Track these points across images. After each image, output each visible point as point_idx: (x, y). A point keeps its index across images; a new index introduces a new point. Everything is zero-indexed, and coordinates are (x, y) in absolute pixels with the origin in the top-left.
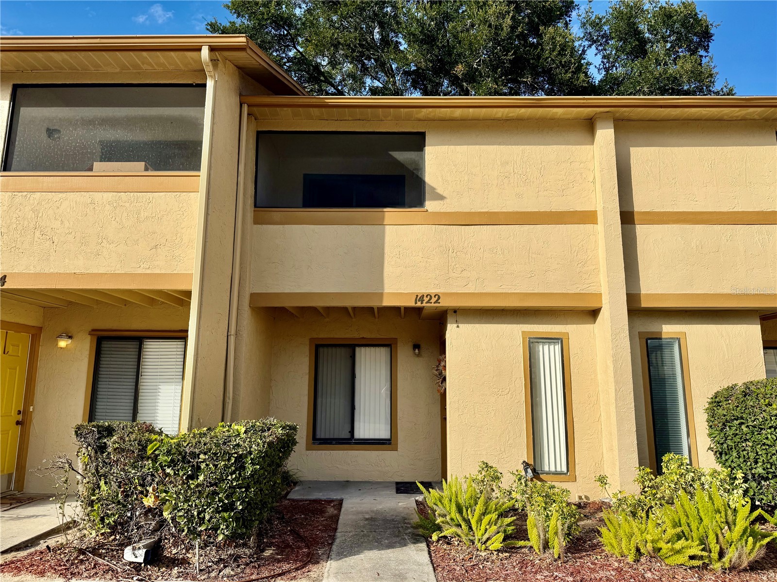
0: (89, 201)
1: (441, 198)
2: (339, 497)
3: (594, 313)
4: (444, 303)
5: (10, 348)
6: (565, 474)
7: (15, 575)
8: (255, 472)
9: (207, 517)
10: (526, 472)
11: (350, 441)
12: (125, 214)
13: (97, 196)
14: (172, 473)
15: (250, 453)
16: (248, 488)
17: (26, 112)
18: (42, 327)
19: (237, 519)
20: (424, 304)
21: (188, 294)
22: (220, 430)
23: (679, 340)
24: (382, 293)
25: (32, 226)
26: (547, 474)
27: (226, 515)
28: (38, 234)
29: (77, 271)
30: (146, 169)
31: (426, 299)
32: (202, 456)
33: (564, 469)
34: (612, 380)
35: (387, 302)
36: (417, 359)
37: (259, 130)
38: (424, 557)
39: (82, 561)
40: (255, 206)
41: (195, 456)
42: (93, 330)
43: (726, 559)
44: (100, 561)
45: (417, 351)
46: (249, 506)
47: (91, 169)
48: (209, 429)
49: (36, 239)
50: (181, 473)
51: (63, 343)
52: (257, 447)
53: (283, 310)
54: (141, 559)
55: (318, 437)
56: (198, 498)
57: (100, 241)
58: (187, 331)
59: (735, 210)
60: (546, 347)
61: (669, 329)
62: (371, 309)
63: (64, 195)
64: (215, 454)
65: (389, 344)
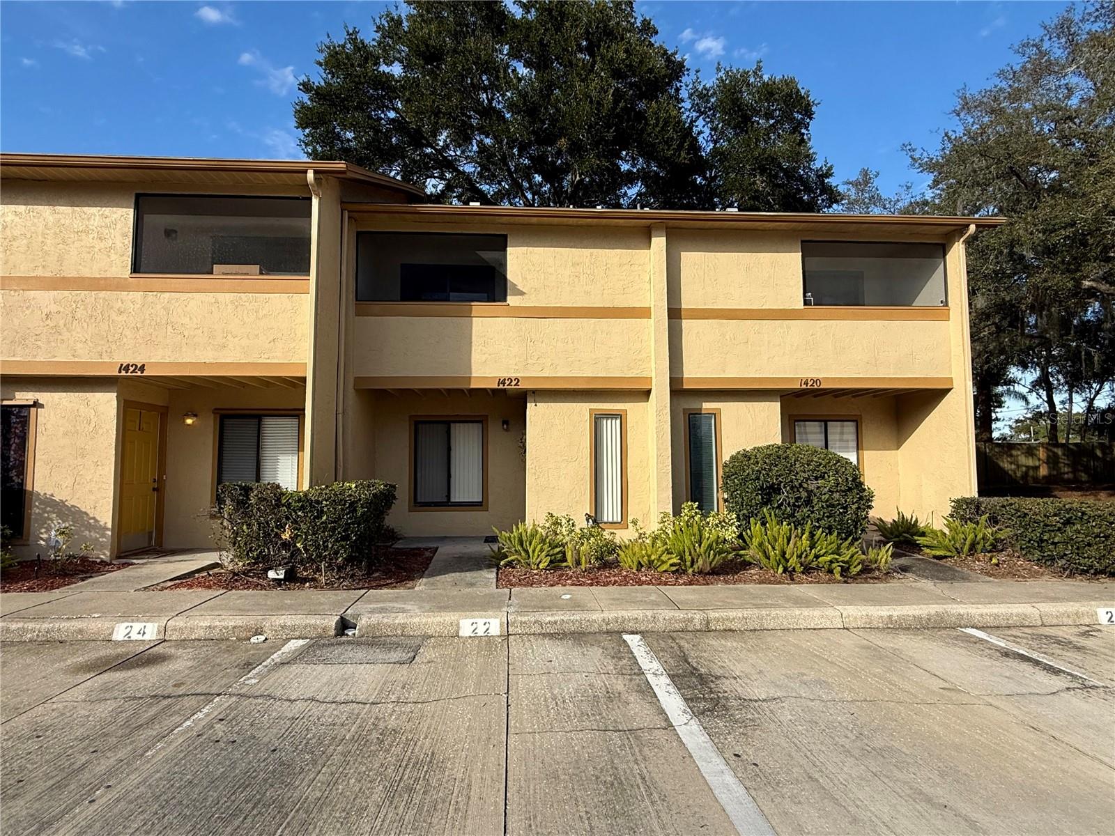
0: (213, 300)
1: (522, 293)
2: (435, 546)
3: (647, 394)
4: (522, 386)
5: (144, 426)
6: (620, 523)
7: (188, 589)
8: (364, 514)
9: (330, 546)
10: (588, 522)
11: (447, 503)
12: (246, 312)
13: (220, 296)
14: (302, 515)
15: (360, 500)
16: (359, 524)
17: (148, 219)
18: (167, 407)
19: (351, 546)
20: (506, 387)
21: (304, 379)
22: (336, 486)
23: (715, 414)
24: (470, 378)
25: (164, 322)
26: (605, 523)
27: (344, 543)
28: (170, 328)
29: (207, 361)
30: (261, 273)
31: (507, 382)
32: (324, 502)
33: (619, 520)
34: (655, 447)
35: (474, 385)
36: (506, 433)
37: (359, 230)
38: (493, 575)
39: (236, 580)
40: (357, 300)
41: (318, 502)
42: (216, 409)
43: (695, 566)
44: (251, 580)
45: (505, 426)
46: (359, 537)
47: (211, 273)
48: (327, 487)
49: (169, 333)
50: (309, 515)
51: (189, 421)
52: (365, 495)
53: (383, 392)
54: (282, 577)
55: (419, 501)
56: (323, 532)
57: (225, 335)
58: (304, 410)
59: (763, 308)
60: (609, 421)
61: (708, 406)
62: (461, 391)
63: (190, 295)
64: (334, 501)
65: (481, 421)
